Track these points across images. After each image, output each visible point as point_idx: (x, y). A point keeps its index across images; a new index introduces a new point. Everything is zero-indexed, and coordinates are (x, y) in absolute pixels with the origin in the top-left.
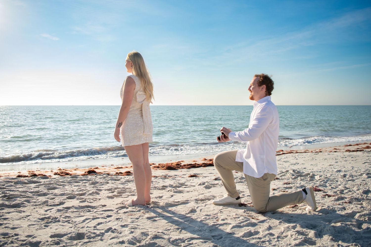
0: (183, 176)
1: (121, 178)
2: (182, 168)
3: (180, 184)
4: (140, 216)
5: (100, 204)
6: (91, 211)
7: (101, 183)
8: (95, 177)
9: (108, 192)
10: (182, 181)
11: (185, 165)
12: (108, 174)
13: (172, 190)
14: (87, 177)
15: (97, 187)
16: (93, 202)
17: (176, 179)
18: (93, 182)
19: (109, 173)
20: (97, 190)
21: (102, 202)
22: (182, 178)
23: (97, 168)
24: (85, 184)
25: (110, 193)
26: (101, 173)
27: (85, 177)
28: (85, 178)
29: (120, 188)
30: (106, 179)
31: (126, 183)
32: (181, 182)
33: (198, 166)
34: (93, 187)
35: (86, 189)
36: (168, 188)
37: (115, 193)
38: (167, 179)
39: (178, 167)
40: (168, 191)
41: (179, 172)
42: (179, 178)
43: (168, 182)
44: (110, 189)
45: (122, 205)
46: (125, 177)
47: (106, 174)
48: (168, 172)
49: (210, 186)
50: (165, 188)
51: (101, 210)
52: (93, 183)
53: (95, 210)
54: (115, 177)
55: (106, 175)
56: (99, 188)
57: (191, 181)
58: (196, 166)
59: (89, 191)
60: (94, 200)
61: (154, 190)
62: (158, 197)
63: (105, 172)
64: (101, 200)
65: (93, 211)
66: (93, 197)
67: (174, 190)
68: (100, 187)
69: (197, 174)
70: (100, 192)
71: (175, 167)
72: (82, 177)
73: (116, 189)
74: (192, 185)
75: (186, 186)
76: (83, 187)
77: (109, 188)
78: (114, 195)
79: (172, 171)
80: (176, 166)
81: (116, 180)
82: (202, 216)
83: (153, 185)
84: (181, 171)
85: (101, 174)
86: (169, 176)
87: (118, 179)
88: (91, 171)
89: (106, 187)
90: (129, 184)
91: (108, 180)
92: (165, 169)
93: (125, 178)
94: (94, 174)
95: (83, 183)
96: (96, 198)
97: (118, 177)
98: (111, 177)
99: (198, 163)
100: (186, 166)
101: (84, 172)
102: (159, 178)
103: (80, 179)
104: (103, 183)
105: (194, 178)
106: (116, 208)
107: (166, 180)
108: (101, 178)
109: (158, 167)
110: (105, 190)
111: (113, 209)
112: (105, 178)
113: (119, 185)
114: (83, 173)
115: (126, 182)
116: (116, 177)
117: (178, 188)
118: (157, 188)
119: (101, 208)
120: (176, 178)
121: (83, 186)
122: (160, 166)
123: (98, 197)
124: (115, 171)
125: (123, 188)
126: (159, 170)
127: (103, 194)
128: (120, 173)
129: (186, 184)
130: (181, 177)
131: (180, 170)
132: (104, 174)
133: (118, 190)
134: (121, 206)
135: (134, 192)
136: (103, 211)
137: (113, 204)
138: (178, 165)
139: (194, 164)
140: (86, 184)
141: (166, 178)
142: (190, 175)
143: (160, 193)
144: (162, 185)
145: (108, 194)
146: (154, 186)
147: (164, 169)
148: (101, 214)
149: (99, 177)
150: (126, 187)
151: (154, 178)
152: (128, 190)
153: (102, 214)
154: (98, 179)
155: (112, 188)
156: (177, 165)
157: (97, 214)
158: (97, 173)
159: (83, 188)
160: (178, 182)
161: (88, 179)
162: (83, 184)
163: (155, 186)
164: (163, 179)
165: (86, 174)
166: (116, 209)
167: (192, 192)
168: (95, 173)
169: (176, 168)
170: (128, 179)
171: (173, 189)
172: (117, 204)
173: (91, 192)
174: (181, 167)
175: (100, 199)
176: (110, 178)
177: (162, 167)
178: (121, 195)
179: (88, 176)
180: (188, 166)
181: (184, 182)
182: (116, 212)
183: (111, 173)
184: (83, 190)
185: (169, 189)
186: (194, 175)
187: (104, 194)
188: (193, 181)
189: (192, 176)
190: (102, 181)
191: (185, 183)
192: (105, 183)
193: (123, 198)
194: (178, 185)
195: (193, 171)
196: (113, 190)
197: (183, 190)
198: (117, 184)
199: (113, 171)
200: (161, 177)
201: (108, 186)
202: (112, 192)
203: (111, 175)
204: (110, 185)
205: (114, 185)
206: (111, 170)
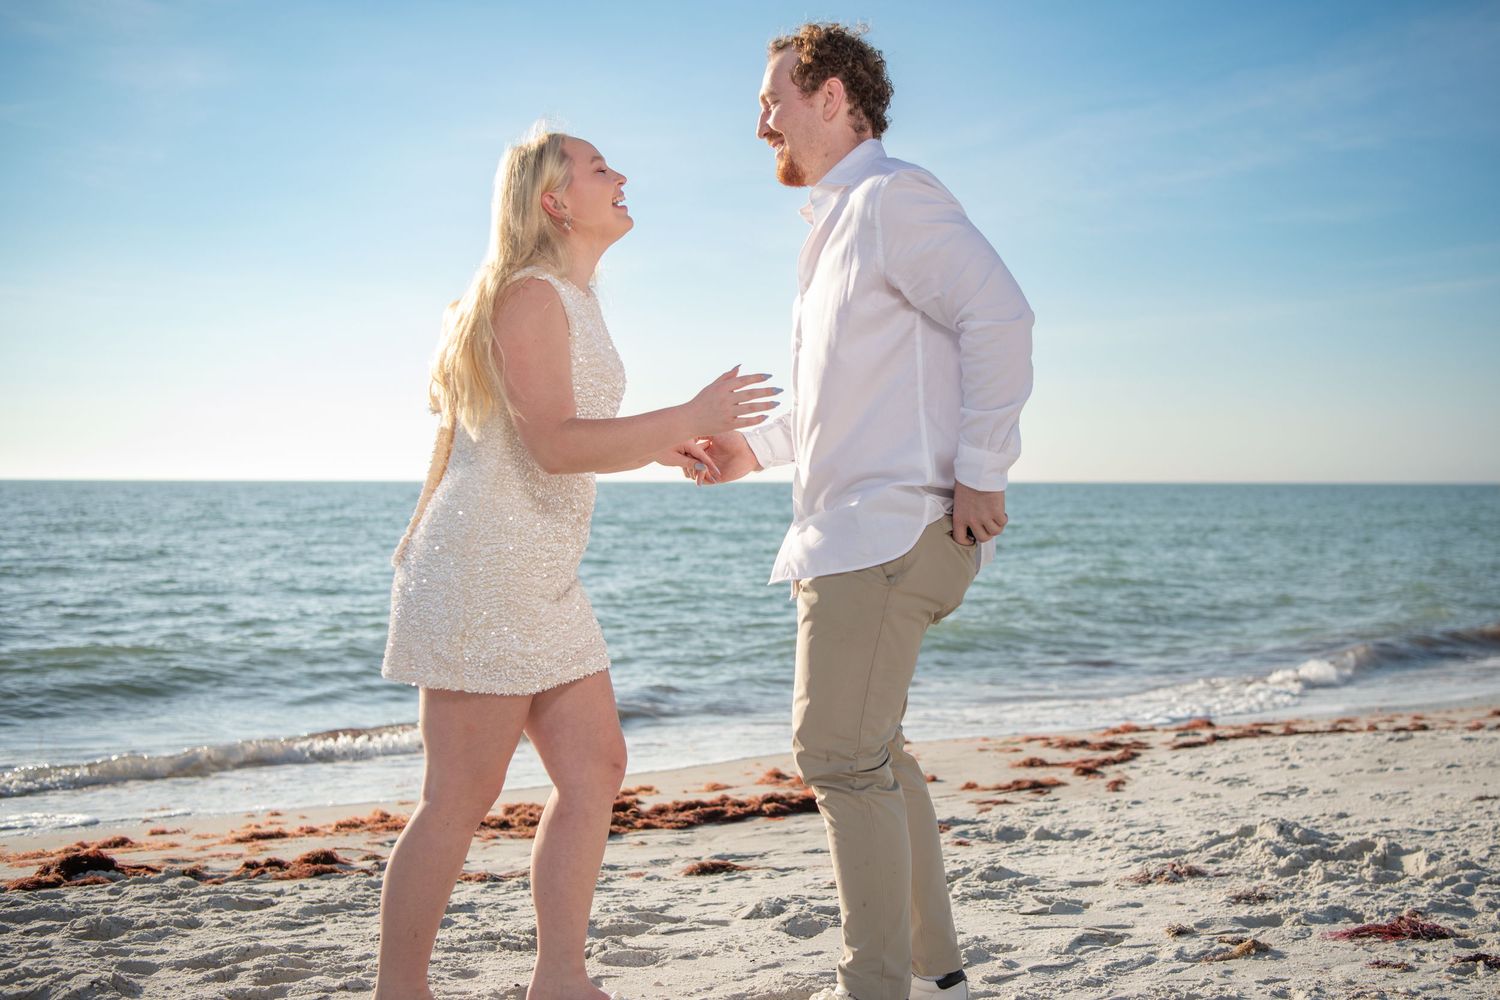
0: (652, 871)
1: (279, 894)
2: (647, 827)
3: (637, 917)
7: (147, 925)
8: (112, 892)
9: (198, 977)
10: (651, 896)
11: (661, 811)
12: (196, 875)
13: (594, 949)
14: (59, 896)
15: (127, 953)
17: (611, 890)
18: (98, 920)
19: (203, 864)
20: (122, 966)
22: (651, 879)
23: (122, 842)
24: (42, 939)
25: (207, 980)
26: (149, 869)
27: (44, 897)
28: (46, 903)
29: (273, 950)
30: (184, 905)
31: (313, 920)
32: (641, 902)
33: (740, 811)
34: (98, 954)
35: (51, 966)
37: (244, 982)
39: (624, 823)
41: (629, 850)
42: (630, 884)
44: (206, 957)
46: (302, 887)
47: (184, 873)
49: (817, 919)
52: (95, 931)
54: (240, 886)
55: (180, 879)
56: (138, 959)
57: (705, 897)
58: (724, 812)
59: (68, 977)
61: (486, 954)
63: (173, 861)
67: (604, 948)
68: (143, 948)
69: (732, 856)
70: (142, 982)
72: (19, 896)
73: (246, 954)
74: (711, 917)
75: (672, 926)
76: (27, 957)
77: (198, 954)
81: (243, 905)
83: (478, 924)
84: (643, 843)
85: (150, 875)
87: (262, 898)
88: (87, 857)
89: (183, 947)
90: (328, 925)
91: (195, 909)
93: (305, 895)
94: (102, 875)
95: (27, 933)
97: (256, 887)
98: (216, 892)
99: (741, 799)
100: (670, 816)
101: (38, 868)
102: (512, 882)
103: (12, 909)
104: (164, 923)
105: (721, 877)
108: (150, 898)
109: (504, 825)
110: (179, 966)
112: (172, 897)
113: (268, 932)
114: (31, 872)
115: (307, 912)
116: (248, 891)
117: (626, 940)
118: (503, 940)
120: (610, 880)
121: (31, 949)
122: (514, 819)
124: (240, 856)
125: (291, 948)
126: (512, 841)
127: (161, 991)
128: (272, 863)
129: (676, 915)
130: (641, 874)
131: (633, 837)
132: (170, 875)
133: (258, 961)
135: (359, 968)
138: (624, 807)
139: (713, 804)
140: (48, 938)
142: (696, 863)
143: (519, 970)
145: (194, 988)
146: (486, 929)
149: (136, 891)
150: (313, 942)
151: (482, 886)
152: (325, 960)
154: (130, 901)
155: (221, 954)
158: (118, 870)
159: (26, 964)
160: (628, 904)
161: (64, 905)
162: (30, 939)
163: (492, 930)
165: (50, 878)
167: (710, 954)
168: (112, 873)
170: (320, 894)
171: (600, 942)
173: (85, 984)
174: (639, 823)
176: (206, 897)
177: (524, 821)
179: (61, 890)
180: (682, 816)
181: (662, 904)
183: (216, 866)
184: (29, 973)
186: (715, 861)
187: (171, 988)
188: (713, 898)
189: (705, 870)
190: (152, 912)
192: (178, 924)
194: (626, 921)
195: (710, 840)
196: (229, 962)
197: (661, 945)
198: (253, 929)
199: (224, 852)
200: (521, 879)
201: (195, 942)
202: (222, 973)
203: (211, 877)
204: (210, 937)
205: (235, 936)
206: (215, 851)
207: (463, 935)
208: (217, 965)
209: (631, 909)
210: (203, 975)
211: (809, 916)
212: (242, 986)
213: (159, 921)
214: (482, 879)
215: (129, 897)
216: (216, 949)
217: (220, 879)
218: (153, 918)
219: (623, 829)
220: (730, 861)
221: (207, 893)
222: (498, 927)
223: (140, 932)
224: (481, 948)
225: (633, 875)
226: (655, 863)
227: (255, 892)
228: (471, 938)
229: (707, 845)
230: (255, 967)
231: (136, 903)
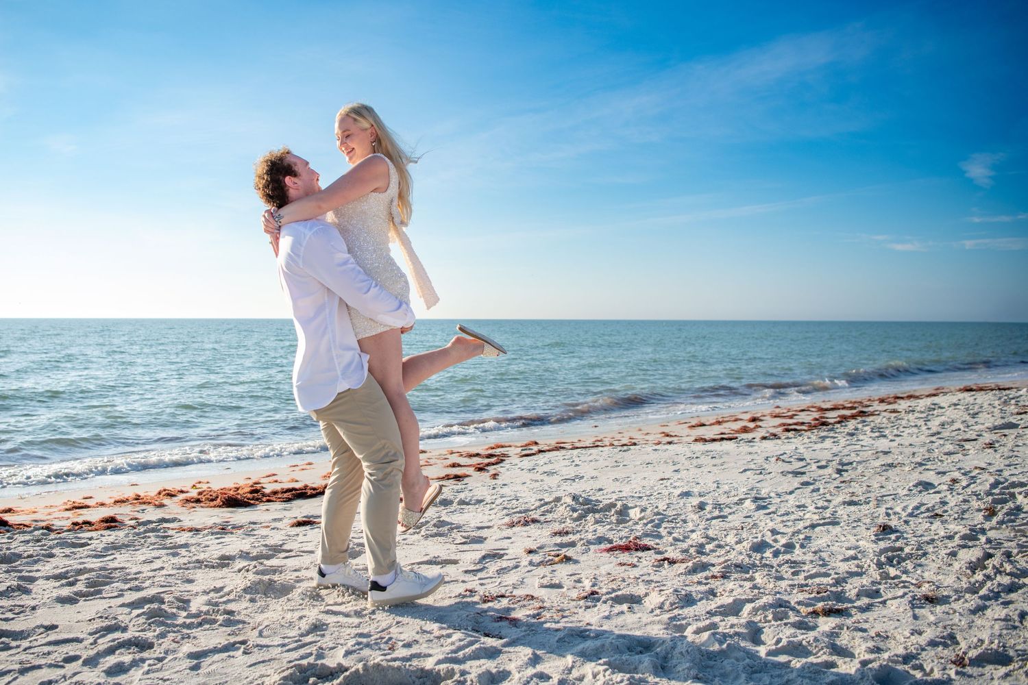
0: (274, 525)
1: (91, 539)
2: (269, 501)
3: (269, 550)
4: (166, 652)
5: (39, 623)
6: (11, 648)
7: (29, 556)
8: (9, 538)
9: (58, 584)
10: (275, 539)
11: (275, 493)
12: (48, 528)
13: (251, 567)
15: (21, 571)
16: (13, 619)
17: (255, 535)
18: (5, 554)
19: (51, 523)
20: (20, 578)
21: (43, 617)
22: (273, 529)
23: (9, 511)
25: (62, 585)
26: (25, 525)
29: (92, 570)
30: (45, 545)
31: (110, 553)
32: (270, 542)
33: (314, 492)
34: (7, 572)
36: (237, 561)
37: (80, 587)
38: (230, 535)
39: (257, 499)
40: (240, 571)
41: (261, 513)
42: (264, 532)
43: (235, 544)
44: (61, 573)
45: (106, 623)
46: (102, 535)
47: (43, 528)
48: (229, 515)
49: (357, 549)
50: (229, 564)
51: (44, 641)
53: (25, 644)
54: (71, 535)
55: (41, 531)
56: (27, 574)
57: (301, 538)
58: (306, 493)
60: (16, 611)
61: (197, 570)
62: (213, 590)
63: (36, 521)
64: (39, 612)
65: (18, 647)
66: (11, 602)
67: (255, 567)
68: (29, 569)
69: (312, 516)
71: (248, 499)
73: (80, 572)
74: (306, 549)
75: (287, 554)
77: (57, 571)
78: (76, 594)
79: (241, 510)
80: (249, 496)
81: (74, 545)
82: (348, 637)
83: (191, 555)
84: (267, 510)
85: (26, 529)
86: (234, 527)
87: (83, 541)
89: (47, 568)
90: (117, 555)
91: (51, 547)
92: (220, 507)
93: (103, 539)
94: (2, 529)
96: (23, 606)
97: (79, 535)
98: (60, 538)
99: (314, 486)
100: (280, 496)
102: (206, 532)
104: (37, 555)
105: (308, 527)
106: (88, 631)
107: (227, 539)
108: (28, 542)
109: (198, 501)
110: (48, 578)
111: (81, 636)
112: (38, 541)
113: (89, 559)
115: (106, 549)
116: (76, 537)
117: (266, 562)
118: (205, 563)
119: (43, 635)
120: (253, 530)
122: (202, 498)
123: (26, 600)
124: (69, 518)
125: (101, 569)
126: (202, 509)
127: (40, 591)
128: (86, 523)
129: (288, 548)
130: (268, 527)
131: (262, 507)
132: (36, 529)
133: (86, 576)
134: (104, 624)
135: (136, 579)
136: (49, 644)
137: (78, 622)
138: (256, 491)
139: (300, 489)
141: (226, 533)
142: (295, 521)
143: (215, 579)
144: (217, 554)
145: (55, 590)
146: (196, 557)
147: (215, 507)
148: (44, 654)
149: (21, 538)
150: (112, 565)
151: (190, 534)
152: (118, 575)
153: (49, 653)
154: (18, 544)
155: (67, 572)
156: (252, 492)
157: (33, 654)
158: (10, 526)
160: (264, 543)
163: (199, 558)
164: (219, 536)
166: (91, 634)
167: (307, 569)
168: (7, 528)
169: (252, 502)
170: (111, 539)
171: (254, 563)
172: (90, 620)
173: (5, 588)
174: (264, 499)
175: (34, 608)
176: (55, 541)
177: (208, 499)
178: (100, 592)
180: (285, 495)
181: (281, 543)
182: (91, 644)
183: (57, 524)
185: (241, 566)
186: (304, 519)
187: (45, 590)
188: (305, 539)
189: (300, 524)
190: (31, 549)
191: (284, 544)
192: (44, 555)
193: (107, 600)
194: (264, 552)
195: (300, 507)
196: (72, 576)
197: (282, 564)
198: (81, 558)
199: (61, 516)
200: (209, 530)
201: (54, 565)
202: (70, 582)
203: (56, 530)
204: (59, 563)
205: (72, 562)
206: (56, 515)
207: (185, 560)
208: (66, 578)
209: (266, 546)
210: (60, 583)
211: (353, 548)
212: (80, 589)
213: (35, 554)
214: (191, 530)
215: (17, 541)
216: (65, 569)
217: (60, 531)
218: (31, 552)
219: (257, 502)
220: (311, 519)
221: (55, 539)
222: (202, 557)
223: (26, 560)
224: (195, 568)
225: (264, 527)
226: (275, 520)
227: (79, 538)
228: (189, 563)
229: (299, 510)
230: (86, 579)
231: (22, 544)
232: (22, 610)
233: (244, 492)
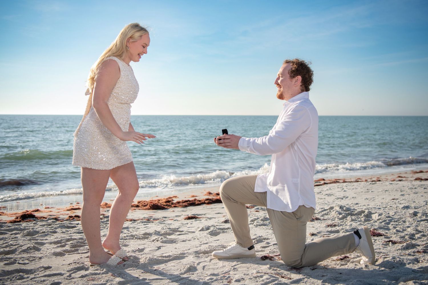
0: (175, 218)
1: (78, 224)
2: (175, 207)
3: (171, 231)
4: (107, 281)
5: (41, 265)
6: (24, 278)
7: (43, 233)
8: (34, 224)
9: (55, 246)
10: (175, 225)
11: (179, 203)
12: (57, 219)
13: (159, 239)
14: (20, 225)
15: (37, 240)
16: (28, 263)
17: (165, 223)
18: (30, 231)
19: (58, 216)
20: (36, 243)
21: (44, 263)
22: (175, 220)
23: (37, 211)
24: (15, 236)
25: (58, 247)
26: (44, 218)
27: (17, 225)
28: (17, 227)
29: (75, 239)
30: (53, 227)
32: (172, 227)
33: (199, 203)
34: (30, 240)
35: (18, 243)
36: (153, 236)
37: (67, 248)
38: (152, 223)
39: (169, 206)
40: (153, 241)
41: (170, 213)
43: (153, 227)
44: (58, 241)
45: (78, 265)
47: (53, 219)
48: (153, 213)
49: (218, 231)
50: (148, 237)
51: (42, 275)
52: (29, 234)
53: (32, 276)
54: (68, 222)
55: (52, 220)
56: (40, 241)
57: (189, 225)
58: (195, 203)
59: (21, 246)
60: (31, 260)
61: (131, 240)
62: (137, 250)
63: (50, 215)
64: (43, 260)
65: (28, 277)
66: (29, 255)
67: (162, 239)
68: (42, 238)
69: (197, 215)
70: (41, 247)
71: (164, 205)
72: (10, 224)
73: (68, 240)
74: (190, 231)
75: (180, 233)
76: (11, 241)
77: (56, 240)
78: (65, 251)
79: (159, 211)
80: (165, 204)
81: (68, 227)
82: (206, 275)
84: (173, 211)
85: (44, 219)
86: (155, 219)
87: (73, 225)
88: (28, 214)
89: (52, 238)
91: (56, 228)
92: (149, 209)
94: (32, 219)
95: (12, 234)
96: (35, 257)
97: (72, 222)
98: (61, 224)
99: (200, 199)
100: (181, 204)
101: (15, 217)
102: (139, 221)
103: (8, 228)
104: (47, 232)
105: (193, 220)
106: (67, 270)
107: (150, 225)
108: (44, 225)
109: (137, 206)
110: (51, 243)
111: (63, 272)
112: (50, 225)
113: (75, 234)
114: (13, 218)
116: (70, 223)
117: (168, 237)
118: (136, 237)
119: (43, 272)
120: (165, 221)
121: (13, 238)
122: (140, 205)
123: (37, 254)
124: (68, 214)
125: (80, 239)
126: (139, 210)
127: (46, 250)
128: (76, 216)
129: (181, 230)
130: (173, 219)
131: (171, 210)
132: (49, 219)
133: (71, 242)
134: (76, 266)
136: (45, 276)
137: (63, 265)
138: (169, 202)
139: (192, 201)
140: (17, 236)
141: (149, 222)
142: (187, 216)
143: (139, 245)
144: (143, 232)
145: (54, 249)
146: (131, 234)
147: (146, 209)
148: (41, 281)
149: (40, 223)
151: (131, 222)
153: (44, 281)
154: (39, 226)
155: (62, 240)
156: (166, 202)
157: (35, 281)
158: (37, 218)
159: (11, 242)
160: (169, 227)
161: (22, 227)
162: (12, 236)
163: (133, 234)
164: (146, 223)
165: (18, 220)
166: (68, 271)
167: (190, 240)
168: (34, 219)
169: (166, 207)
171: (161, 237)
172: (69, 264)
173: (26, 248)
174: (173, 206)
175: (40, 258)
176: (58, 225)
177: (143, 205)
178: (77, 250)
179: (21, 223)
180: (184, 204)
181: (178, 227)
182: (68, 276)
183: (62, 217)
184: (12, 245)
185: (154, 238)
186: (192, 216)
187: (48, 249)
188: (191, 226)
189: (189, 218)
190: (44, 229)
191: (179, 228)
192: (51, 232)
193: (80, 255)
194: (168, 232)
195: (191, 210)
196: (64, 242)
197: (177, 238)
198: (71, 233)
199: (64, 213)
200: (141, 221)
201: (55, 237)
202: (62, 245)
203: (60, 220)
204: (59, 236)
205: (65, 235)
206: (62, 213)
207: (125, 235)
208: (61, 243)
209: (169, 228)
210: (57, 246)
211: (216, 230)
212: (67, 249)
213: (46, 231)
214: (131, 220)
215: (38, 225)
216: (60, 239)
217: (62, 220)
218: (44, 231)
219: (169, 207)
220: (196, 216)
221: (59, 224)
222: (134, 233)
223: (41, 234)
224: (130, 239)
225: (171, 220)
226: (177, 216)
227: (71, 224)
228: (127, 236)
229: (190, 211)
230: (71, 244)
231: (40, 227)
232: (34, 259)
233: (162, 203)
